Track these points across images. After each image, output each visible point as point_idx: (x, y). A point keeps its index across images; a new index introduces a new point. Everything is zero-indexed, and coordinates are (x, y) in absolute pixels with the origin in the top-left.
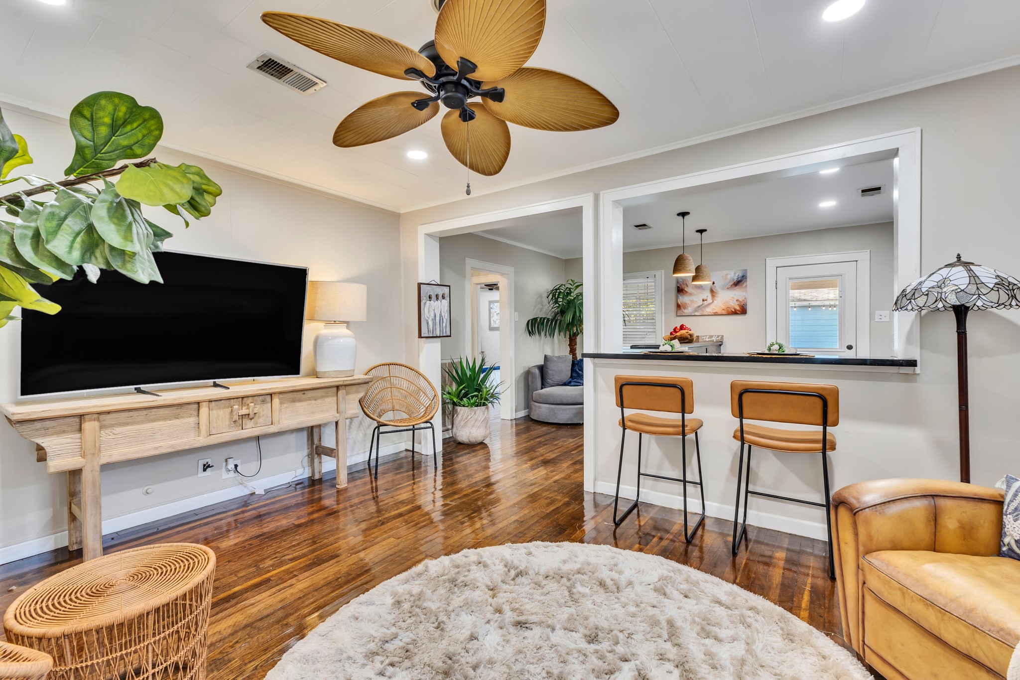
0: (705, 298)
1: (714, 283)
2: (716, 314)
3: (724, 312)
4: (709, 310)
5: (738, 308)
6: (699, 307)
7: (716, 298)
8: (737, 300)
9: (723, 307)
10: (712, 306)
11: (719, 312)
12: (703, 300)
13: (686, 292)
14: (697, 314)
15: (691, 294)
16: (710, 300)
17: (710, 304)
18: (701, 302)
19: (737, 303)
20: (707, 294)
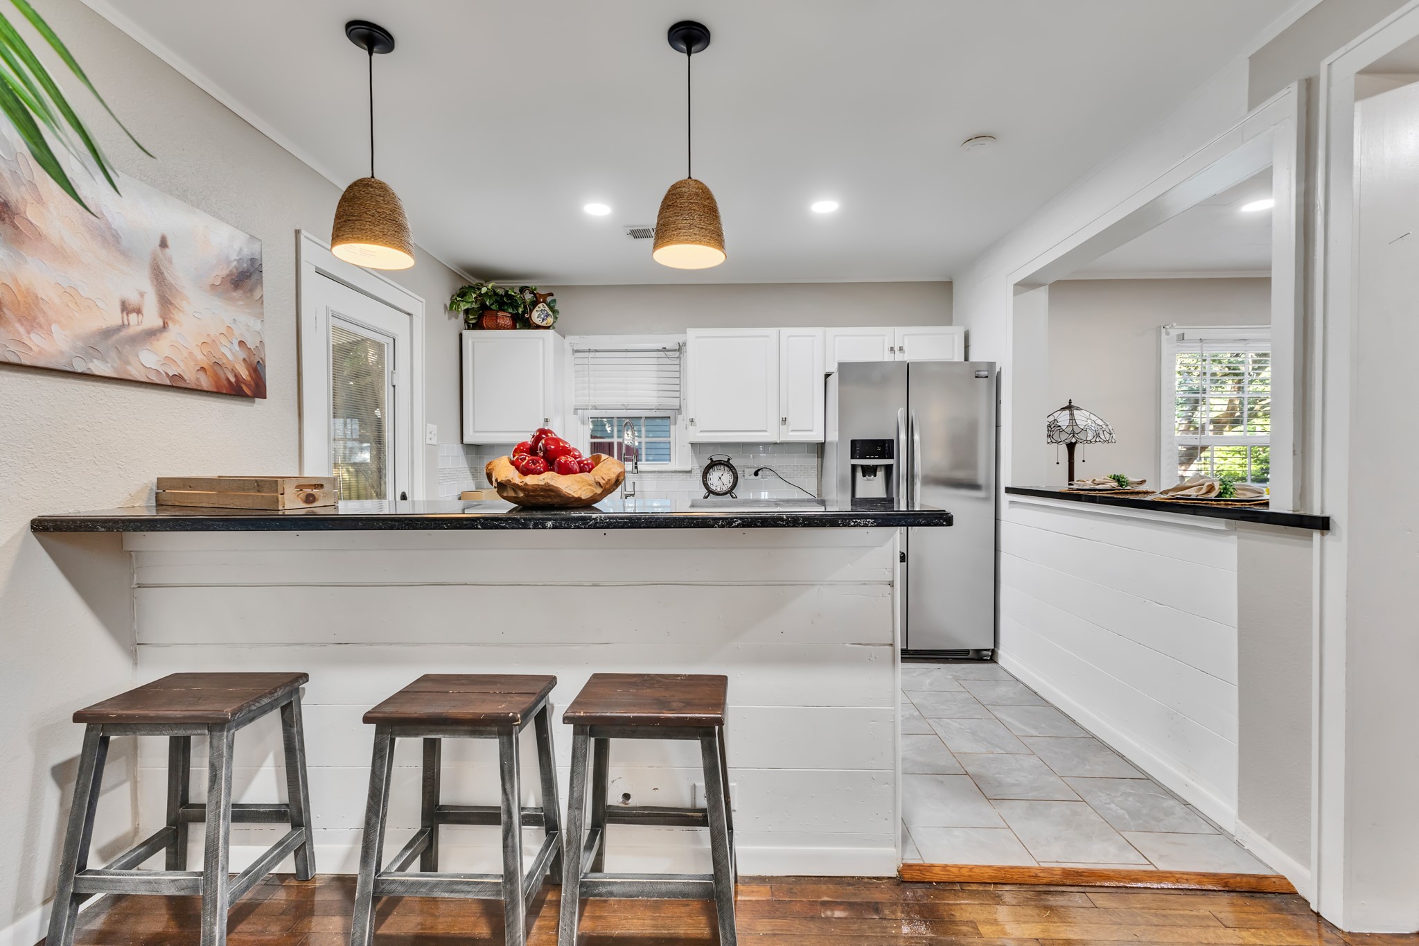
0: (133, 299)
1: (164, 244)
2: (176, 385)
3: (205, 383)
4: (148, 361)
5: (244, 374)
6: (107, 333)
7: (177, 315)
8: (241, 343)
9: (203, 360)
10: (163, 345)
11: (191, 376)
12: (126, 308)
13: (39, 236)
14: (98, 368)
15: (60, 254)
16: (151, 318)
17: (151, 334)
18: (114, 317)
19: (242, 355)
20: (139, 286)
